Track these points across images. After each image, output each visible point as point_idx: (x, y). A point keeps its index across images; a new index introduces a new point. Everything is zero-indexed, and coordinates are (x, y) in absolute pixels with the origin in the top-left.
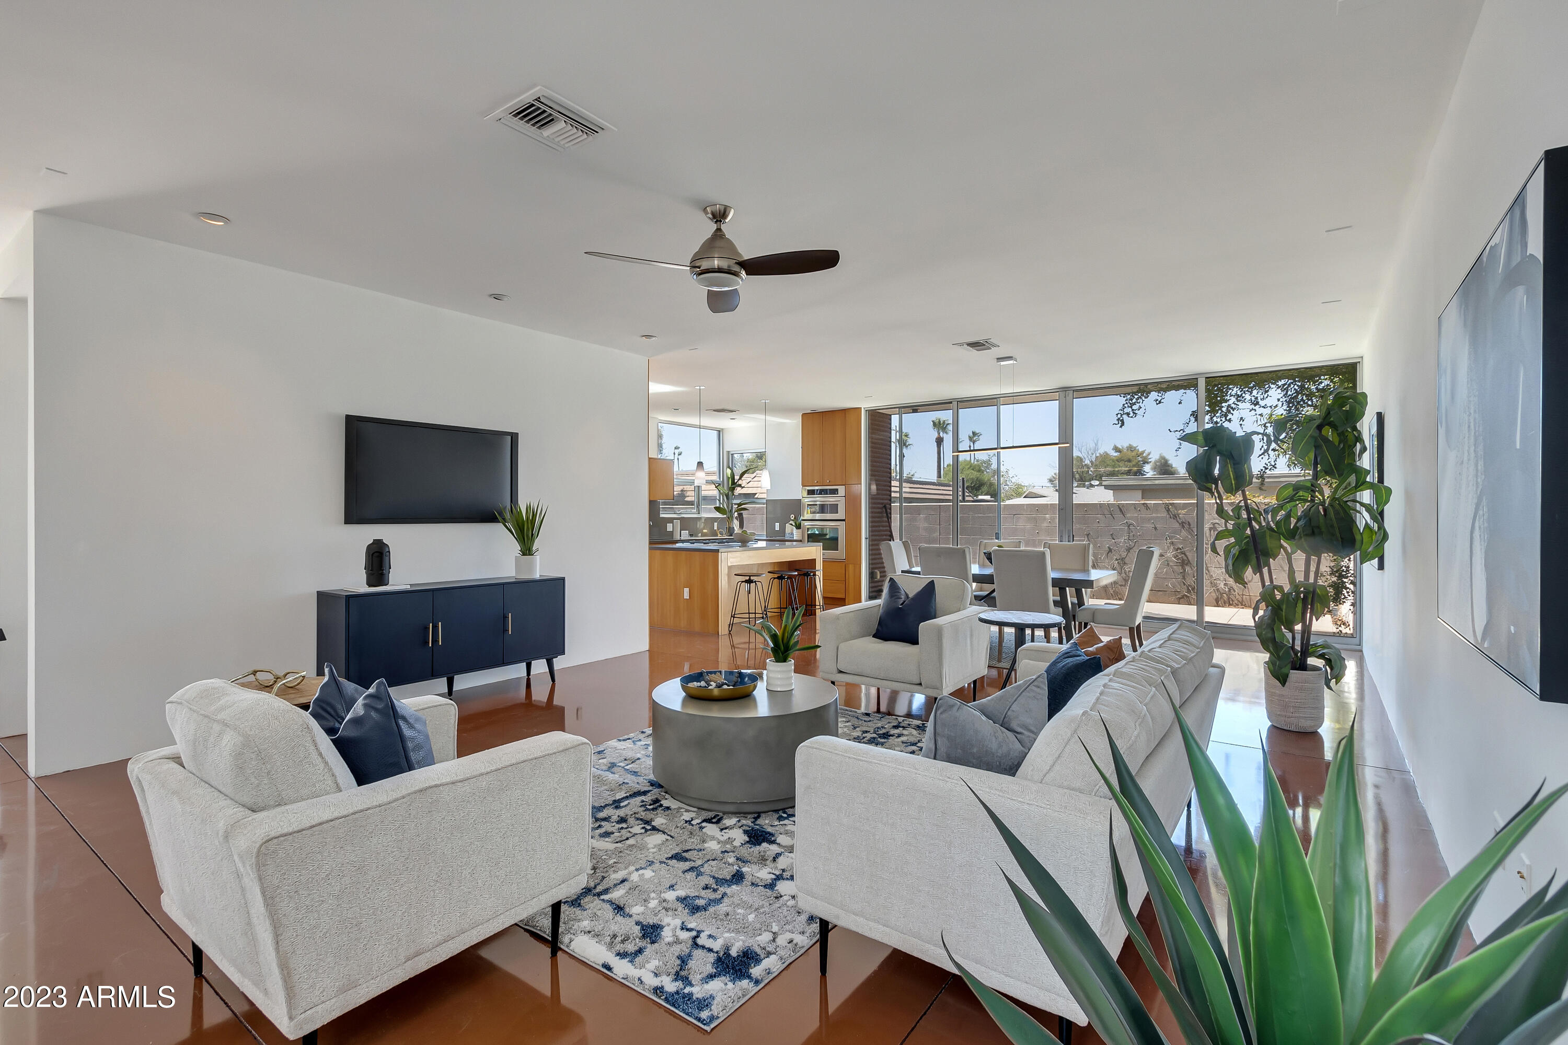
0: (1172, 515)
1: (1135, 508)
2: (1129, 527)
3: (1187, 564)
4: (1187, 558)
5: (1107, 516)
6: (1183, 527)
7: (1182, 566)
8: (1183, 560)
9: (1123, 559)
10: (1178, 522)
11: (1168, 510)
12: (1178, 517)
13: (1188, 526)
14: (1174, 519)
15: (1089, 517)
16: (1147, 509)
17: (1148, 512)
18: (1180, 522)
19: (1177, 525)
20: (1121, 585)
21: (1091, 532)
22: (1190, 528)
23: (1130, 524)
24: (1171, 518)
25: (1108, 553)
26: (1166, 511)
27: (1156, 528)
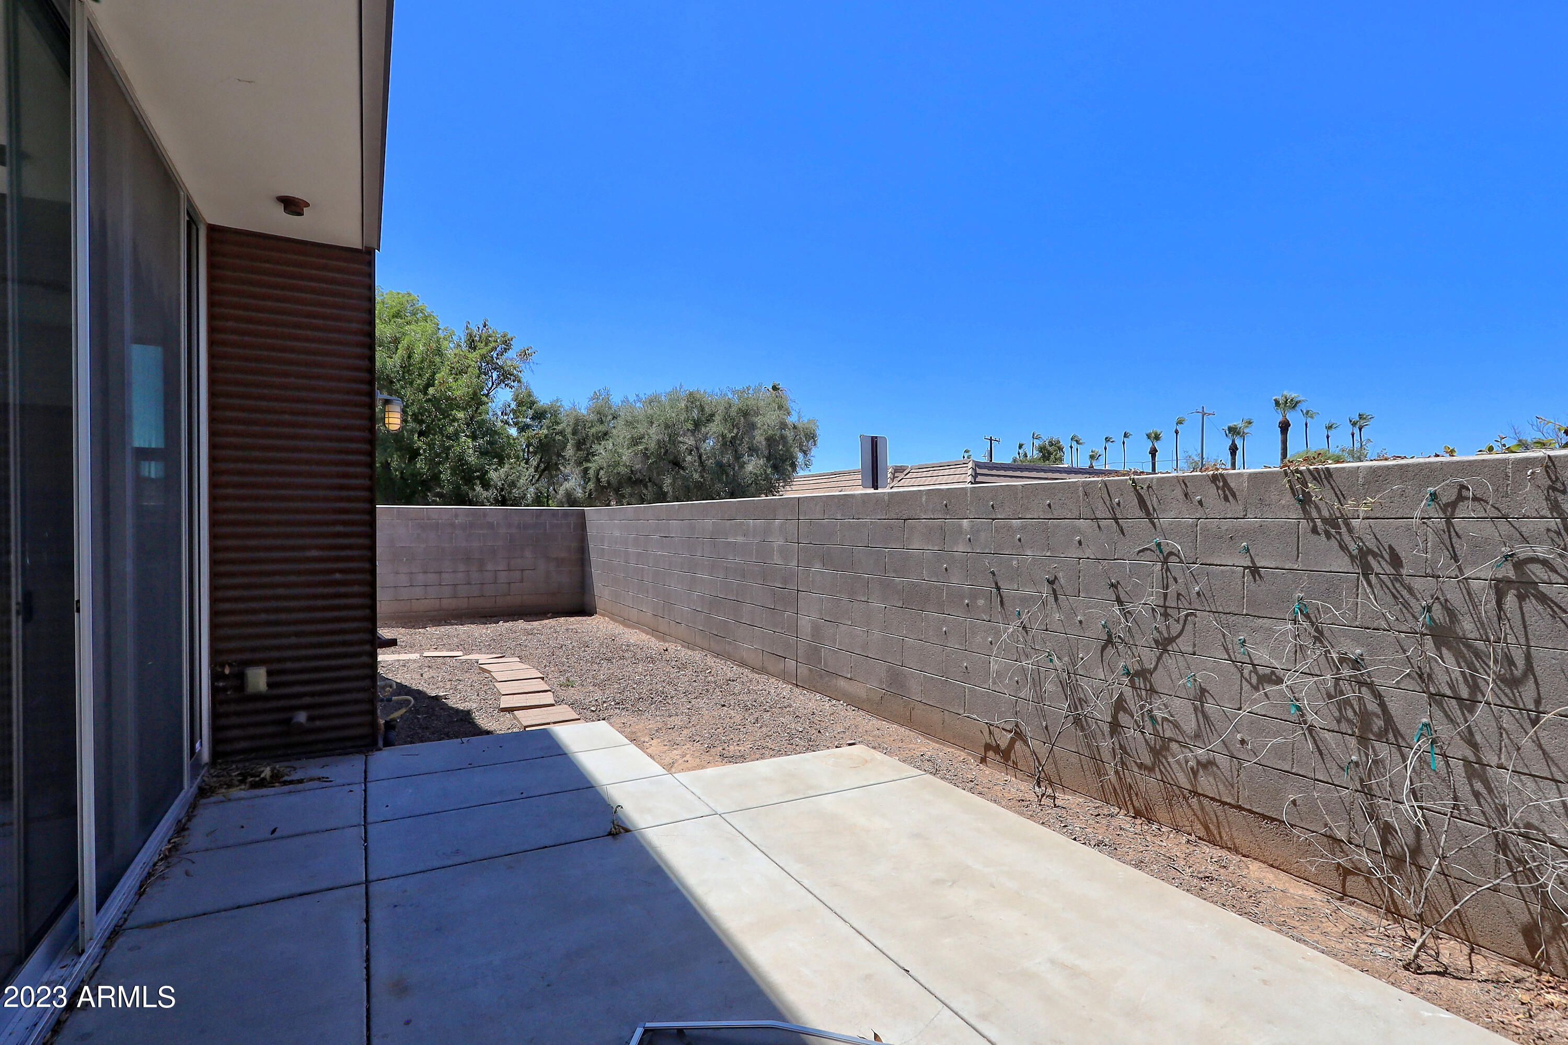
0: (1318, 522)
1: (1186, 495)
2: (1165, 562)
3: (1381, 736)
4: (1382, 705)
5: (1103, 523)
6: (1366, 571)
7: (1363, 740)
8: (1365, 717)
9: (1143, 673)
10: (1343, 547)
11: (1305, 501)
12: (1344, 530)
13: (1390, 570)
14: (1328, 536)
15: (1058, 526)
16: (1226, 499)
17: (1235, 508)
18: (1355, 552)
19: (1341, 563)
20: (1141, 766)
21: (1060, 575)
22: (1398, 578)
23: (1171, 554)
24: (1315, 530)
25: (1104, 648)
26: (1293, 501)
27: (1255, 571)
